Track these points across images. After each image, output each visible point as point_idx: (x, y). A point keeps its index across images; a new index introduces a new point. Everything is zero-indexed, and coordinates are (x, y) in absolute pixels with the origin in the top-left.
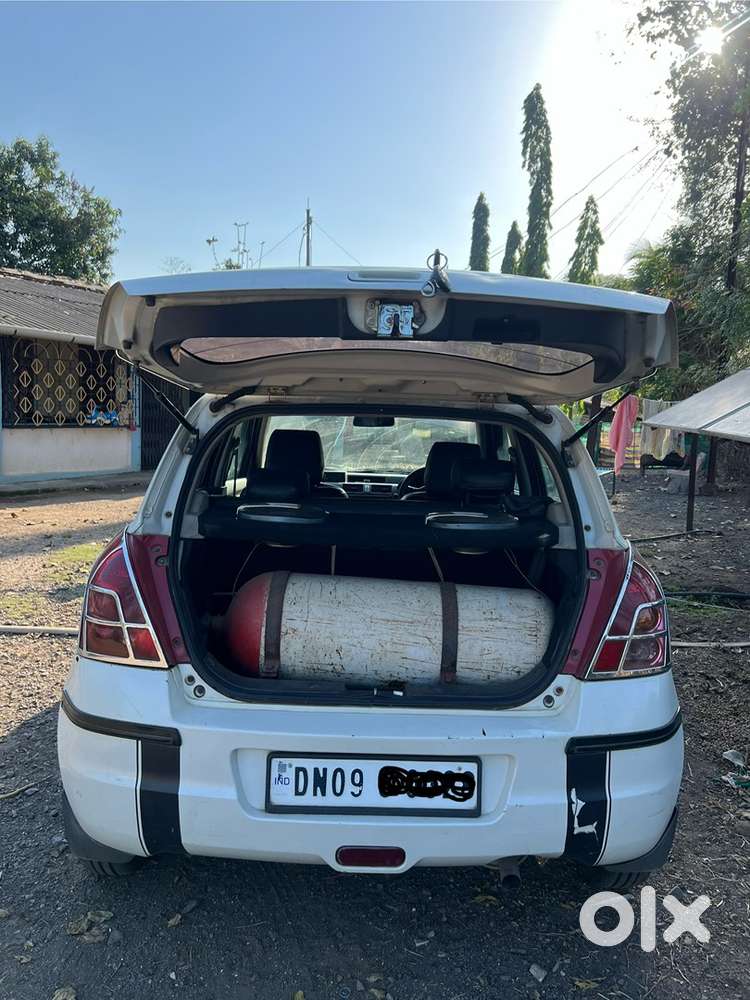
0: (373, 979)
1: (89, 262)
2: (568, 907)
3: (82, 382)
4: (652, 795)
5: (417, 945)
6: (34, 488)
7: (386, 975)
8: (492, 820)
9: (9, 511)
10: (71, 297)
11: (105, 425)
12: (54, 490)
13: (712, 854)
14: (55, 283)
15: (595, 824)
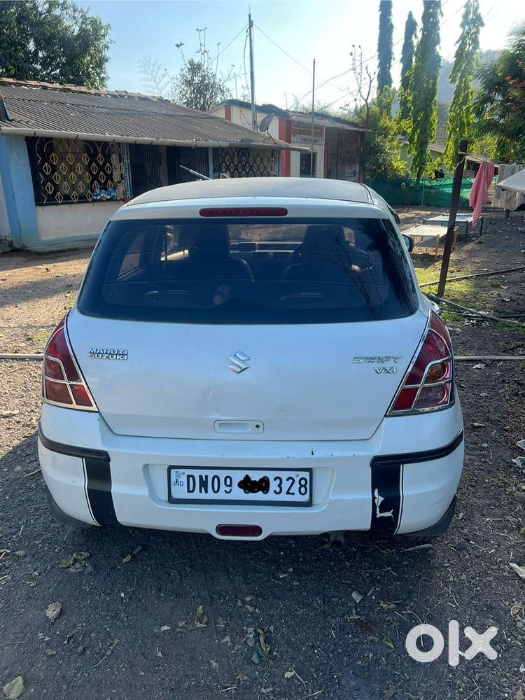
0: (248, 599)
1: (90, 69)
2: (386, 552)
3: (88, 168)
4: (434, 491)
5: (281, 577)
6: (62, 248)
7: (257, 596)
8: (321, 508)
9: (45, 266)
10: (76, 101)
11: (107, 200)
12: (76, 249)
13: (494, 515)
14: (65, 90)
15: (391, 512)
